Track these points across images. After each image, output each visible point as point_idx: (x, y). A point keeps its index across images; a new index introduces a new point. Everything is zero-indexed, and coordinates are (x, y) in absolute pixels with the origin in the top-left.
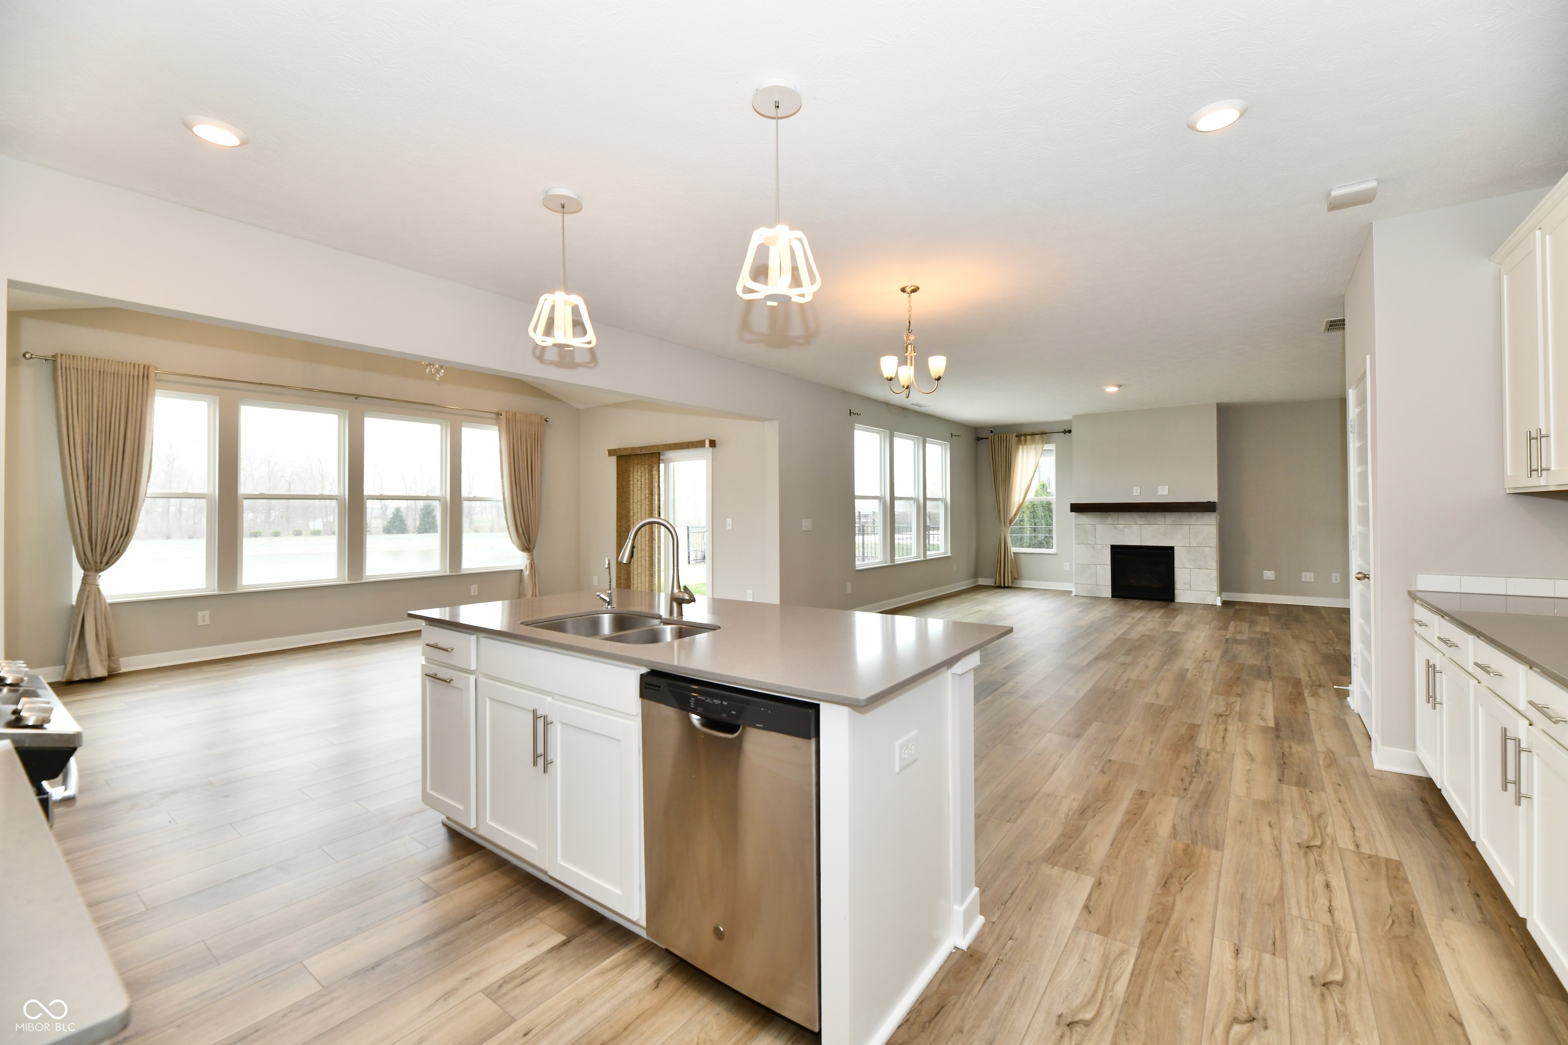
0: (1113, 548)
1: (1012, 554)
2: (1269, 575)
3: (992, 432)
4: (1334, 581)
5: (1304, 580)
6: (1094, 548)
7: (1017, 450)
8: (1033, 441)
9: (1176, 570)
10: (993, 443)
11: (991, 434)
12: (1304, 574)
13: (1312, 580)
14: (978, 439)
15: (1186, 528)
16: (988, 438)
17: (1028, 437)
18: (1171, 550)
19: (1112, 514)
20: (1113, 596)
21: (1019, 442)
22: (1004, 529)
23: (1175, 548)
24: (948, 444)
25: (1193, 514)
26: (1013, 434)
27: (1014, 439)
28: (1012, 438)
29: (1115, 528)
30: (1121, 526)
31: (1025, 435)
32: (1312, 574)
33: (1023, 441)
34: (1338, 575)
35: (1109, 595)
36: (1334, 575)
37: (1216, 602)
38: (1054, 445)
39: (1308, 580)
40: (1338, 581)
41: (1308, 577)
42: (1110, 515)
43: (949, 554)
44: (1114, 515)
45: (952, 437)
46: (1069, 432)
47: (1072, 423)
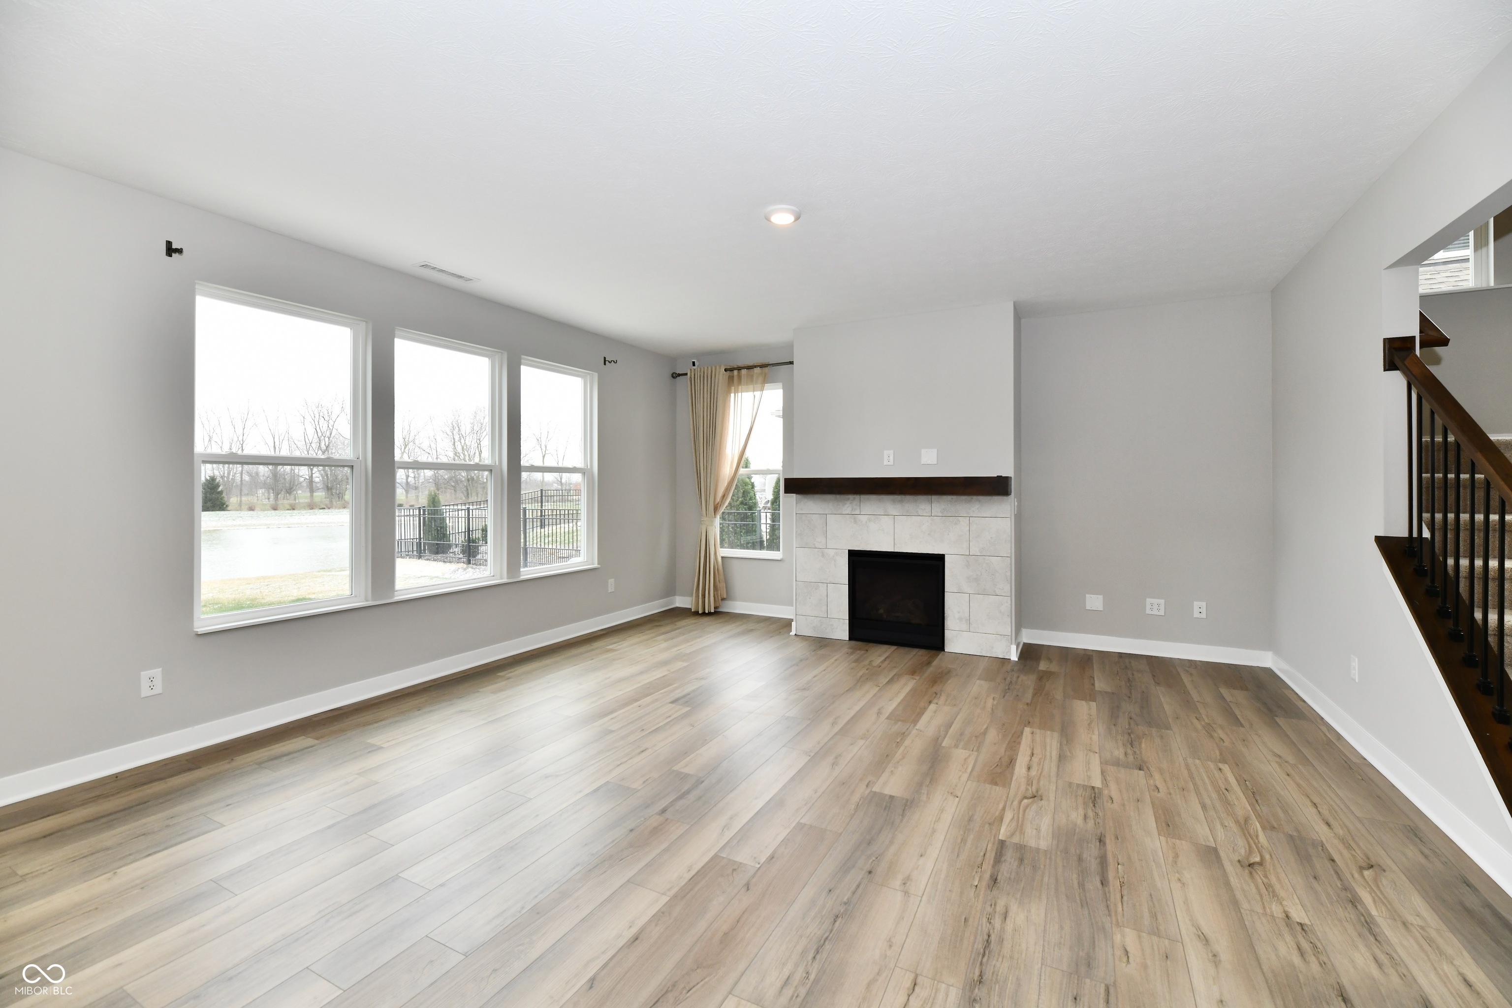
0: (852, 554)
1: (720, 559)
2: (1094, 602)
3: (694, 364)
4: (1196, 614)
5: (1148, 611)
6: (823, 556)
7: (729, 392)
8: (751, 380)
9: (946, 595)
10: (693, 381)
11: (694, 367)
12: (1149, 601)
13: (1162, 613)
14: (675, 376)
15: (964, 522)
16: (686, 374)
17: (744, 372)
18: (940, 558)
19: (851, 497)
20: (851, 638)
21: (731, 379)
22: (705, 519)
23: (947, 558)
24: (596, 375)
25: (975, 497)
26: (720, 367)
27: (721, 376)
28: (720, 372)
29: (855, 521)
30: (864, 518)
31: (739, 369)
32: (1162, 602)
33: (736, 379)
34: (1203, 604)
35: (845, 636)
36: (1196, 604)
37: (1009, 651)
38: (780, 385)
39: (1155, 612)
40: (1204, 615)
41: (1155, 607)
42: (849, 499)
43: (596, 565)
44: (854, 498)
45: (605, 364)
46: (791, 363)
47: (790, 347)
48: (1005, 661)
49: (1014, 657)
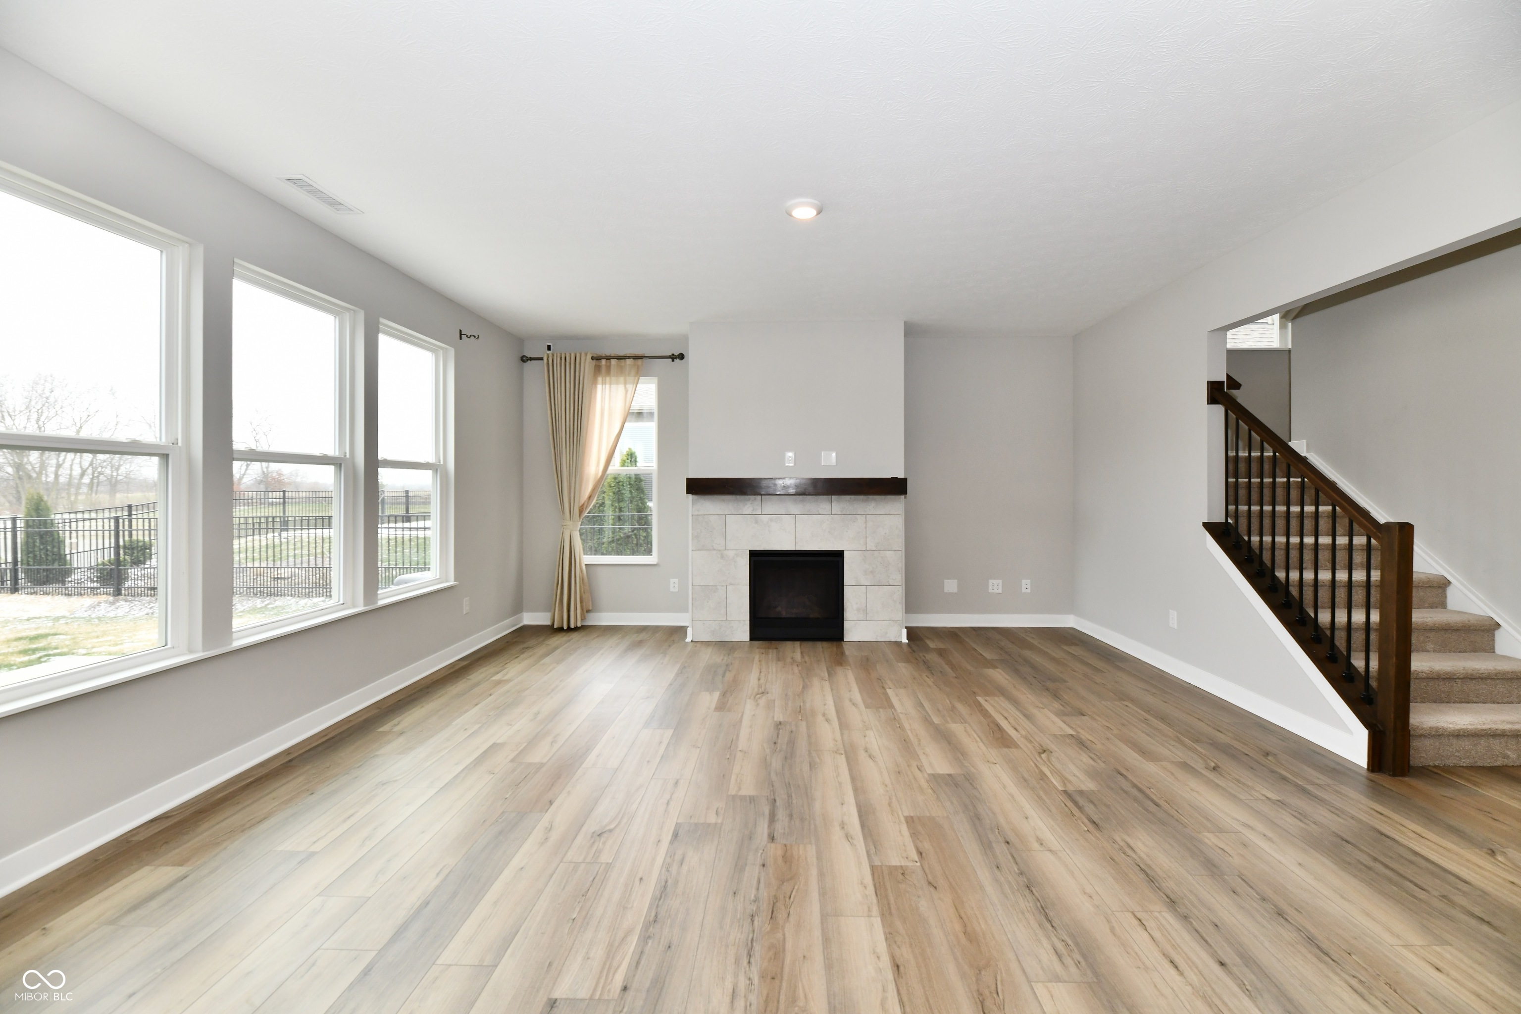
0: (753, 554)
1: (584, 567)
2: (951, 586)
3: (549, 348)
4: (1024, 590)
5: (991, 591)
6: (722, 557)
7: (594, 382)
8: (621, 371)
9: (846, 588)
10: (551, 367)
11: (549, 352)
12: (991, 582)
13: (1000, 591)
14: (524, 359)
15: (861, 520)
16: (541, 359)
17: (613, 362)
18: (840, 554)
19: (752, 497)
20: (752, 638)
21: (597, 370)
22: (569, 523)
23: (846, 554)
24: (452, 352)
25: (871, 497)
26: (586, 354)
27: (588, 365)
28: (586, 360)
29: (756, 522)
30: (765, 518)
31: (608, 358)
32: (1000, 582)
33: (604, 369)
34: (1028, 581)
35: (747, 637)
36: (1024, 582)
37: (900, 635)
38: (655, 380)
39: (995, 591)
40: (1028, 591)
41: (996, 586)
42: (749, 500)
43: (452, 583)
44: (755, 499)
45: (461, 339)
46: (681, 357)
47: (685, 339)
48: (898, 644)
49: (905, 640)
